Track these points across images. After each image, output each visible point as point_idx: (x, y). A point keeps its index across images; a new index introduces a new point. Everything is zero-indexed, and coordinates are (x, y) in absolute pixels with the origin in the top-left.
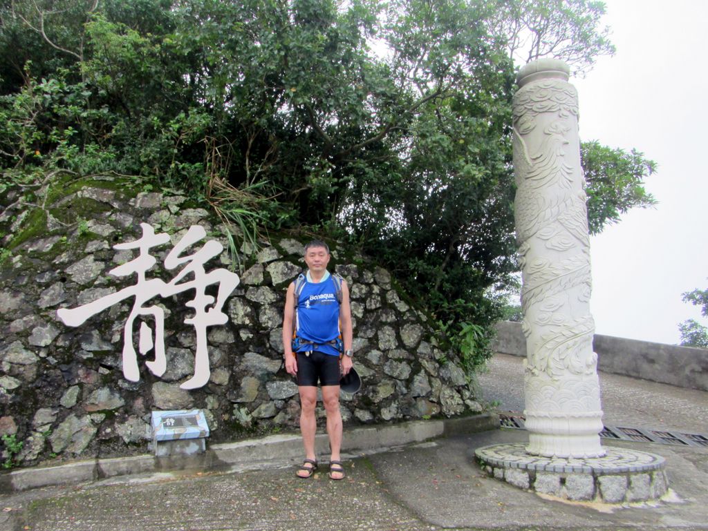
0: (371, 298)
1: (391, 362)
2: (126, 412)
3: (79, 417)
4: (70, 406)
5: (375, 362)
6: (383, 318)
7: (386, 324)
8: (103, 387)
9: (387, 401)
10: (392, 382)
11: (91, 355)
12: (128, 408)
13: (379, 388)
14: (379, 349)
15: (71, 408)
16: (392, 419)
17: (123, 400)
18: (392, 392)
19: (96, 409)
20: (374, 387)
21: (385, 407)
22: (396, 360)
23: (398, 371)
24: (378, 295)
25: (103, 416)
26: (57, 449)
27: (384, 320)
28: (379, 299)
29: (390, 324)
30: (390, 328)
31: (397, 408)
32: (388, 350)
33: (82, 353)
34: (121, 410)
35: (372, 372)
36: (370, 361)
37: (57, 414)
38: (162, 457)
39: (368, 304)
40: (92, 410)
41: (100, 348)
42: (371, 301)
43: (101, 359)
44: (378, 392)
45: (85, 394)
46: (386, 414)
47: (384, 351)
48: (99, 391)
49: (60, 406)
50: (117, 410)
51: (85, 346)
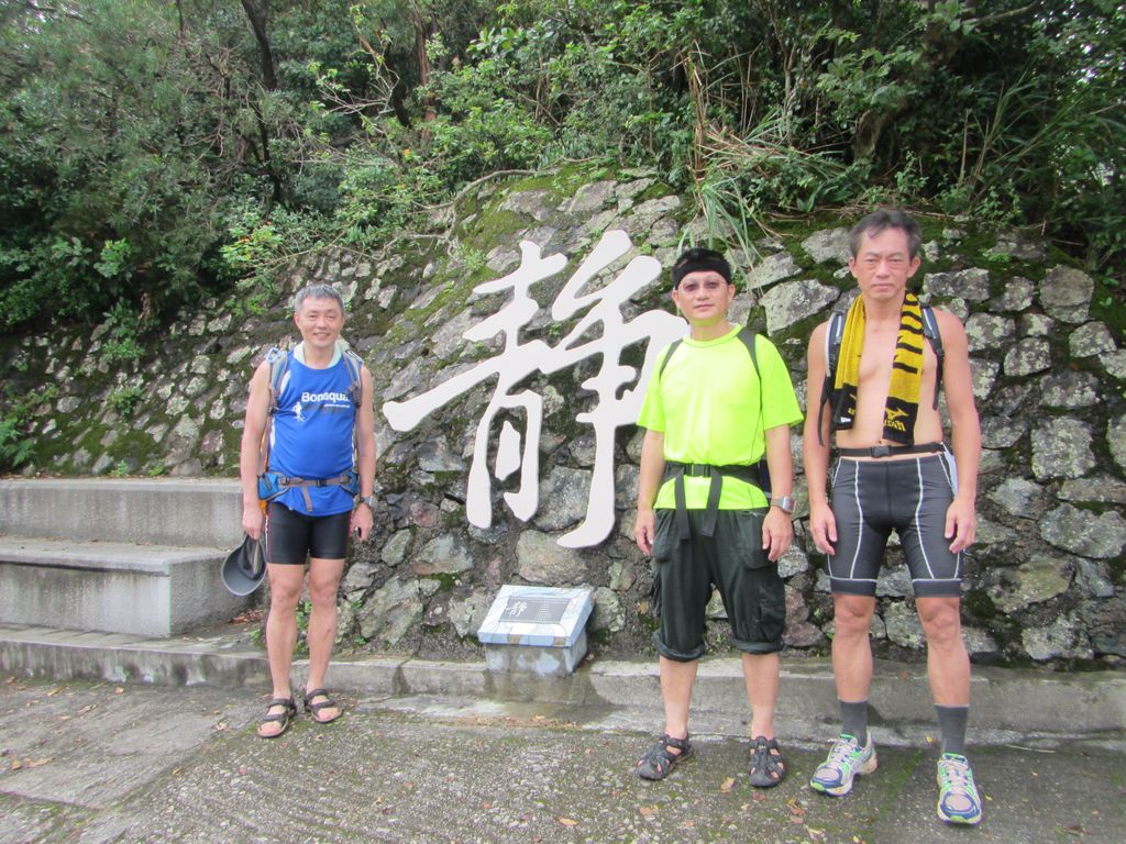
0: (1020, 349)
1: (1067, 511)
2: (472, 580)
3: (403, 582)
4: (393, 563)
5: (1014, 508)
6: (1054, 398)
7: (1061, 411)
8: (445, 533)
9: (1043, 612)
10: (1064, 563)
11: (432, 479)
12: (477, 573)
13: (1022, 576)
14: (1031, 477)
15: (395, 567)
16: (1054, 658)
17: (471, 560)
18: (1061, 590)
19: (429, 571)
20: (1009, 572)
21: (1036, 625)
22: (1080, 506)
23: (1084, 536)
24: (1042, 338)
25: (436, 584)
26: (367, 631)
27: (1054, 403)
28: (1045, 347)
29: (1076, 412)
30: (1074, 422)
31: (1077, 633)
32: (1061, 480)
33: (419, 475)
34: (466, 577)
35: (1005, 534)
36: (1001, 506)
37: (374, 574)
38: (496, 672)
39: (1008, 363)
40: (424, 573)
41: (446, 467)
42: (1018, 355)
43: (445, 487)
44: (1018, 587)
45: (417, 544)
46: (1037, 645)
47: (1046, 482)
48: (438, 541)
49: (381, 561)
50: (458, 576)
51: (425, 464)
